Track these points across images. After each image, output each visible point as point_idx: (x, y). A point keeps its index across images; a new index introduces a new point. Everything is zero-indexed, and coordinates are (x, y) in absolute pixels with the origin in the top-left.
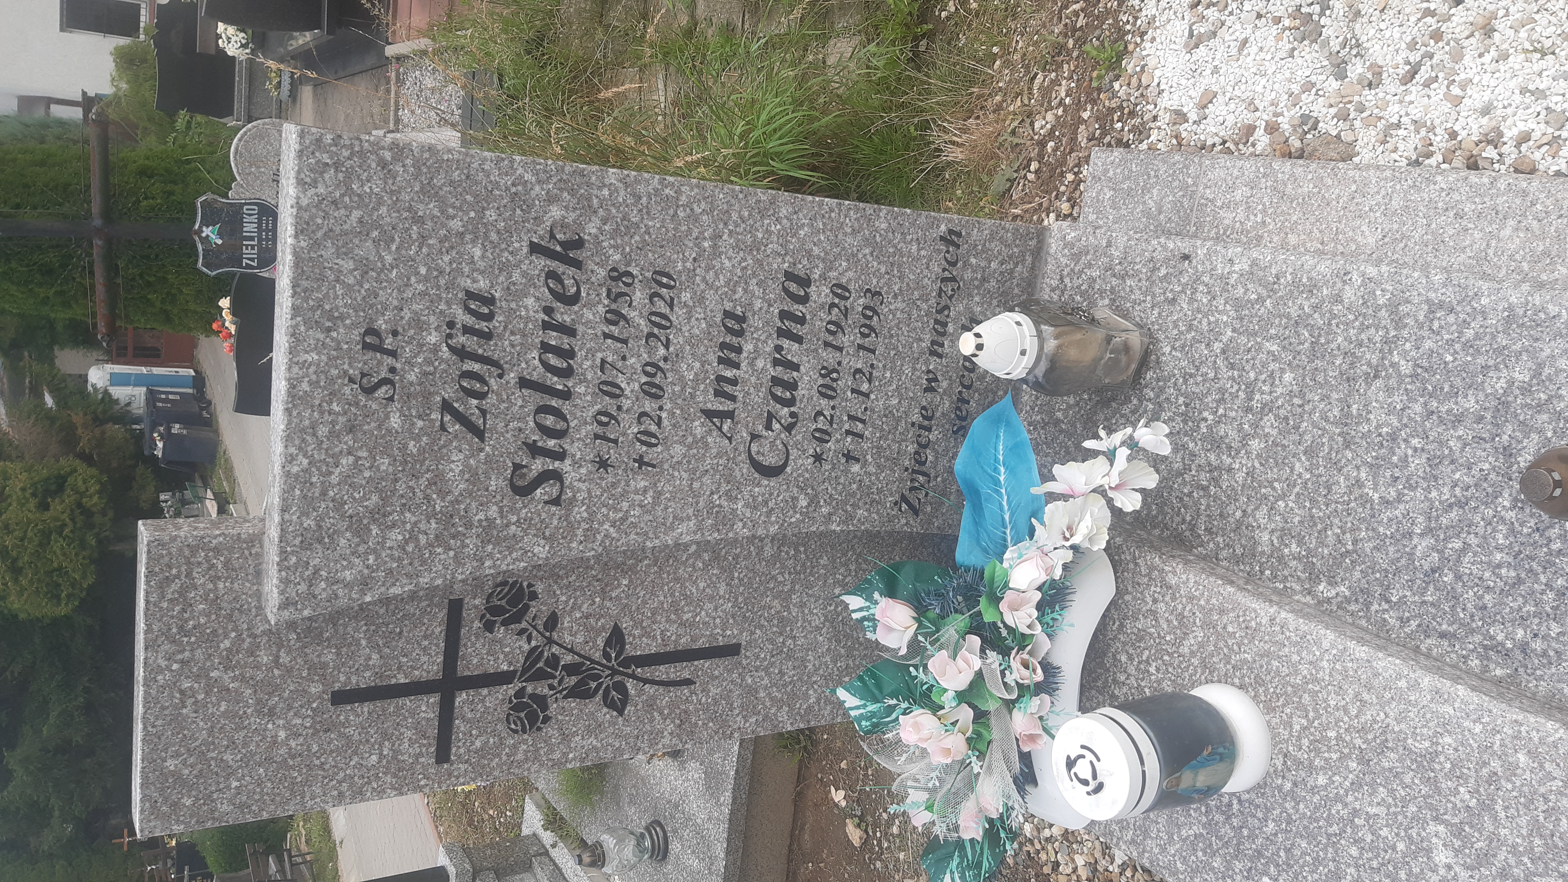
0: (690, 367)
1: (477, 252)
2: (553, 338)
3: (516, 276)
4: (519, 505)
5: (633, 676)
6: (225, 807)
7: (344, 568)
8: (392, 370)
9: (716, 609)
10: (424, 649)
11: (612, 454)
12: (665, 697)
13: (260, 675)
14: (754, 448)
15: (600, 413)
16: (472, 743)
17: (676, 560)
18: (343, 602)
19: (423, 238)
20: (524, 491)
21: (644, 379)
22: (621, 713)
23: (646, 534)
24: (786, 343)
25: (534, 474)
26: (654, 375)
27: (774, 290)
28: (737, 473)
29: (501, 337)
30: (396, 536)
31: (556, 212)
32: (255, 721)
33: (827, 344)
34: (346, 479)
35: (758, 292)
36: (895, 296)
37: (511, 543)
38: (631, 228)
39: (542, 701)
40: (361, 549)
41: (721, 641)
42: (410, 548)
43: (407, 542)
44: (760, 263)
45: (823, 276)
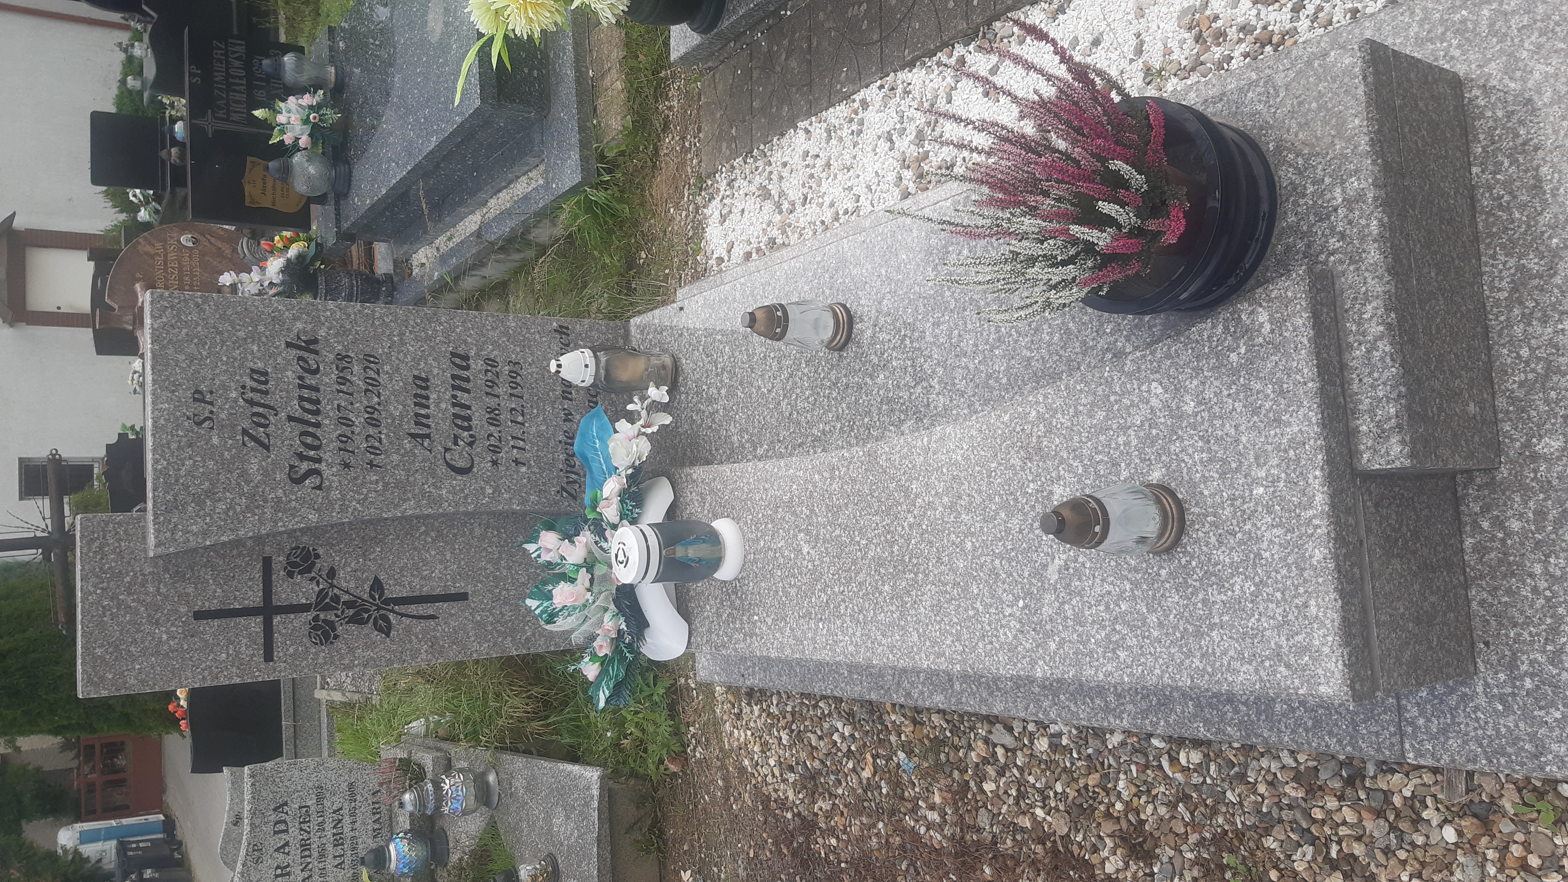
0: (396, 408)
1: (255, 348)
2: (306, 393)
3: (279, 360)
4: (296, 489)
5: (392, 611)
6: (133, 681)
7: (192, 524)
8: (211, 412)
9: (446, 568)
10: (250, 587)
11: (352, 460)
12: (419, 627)
13: (149, 599)
14: (448, 456)
15: (340, 435)
16: (288, 650)
17: (412, 536)
18: (193, 544)
19: (223, 342)
20: (299, 481)
21: (367, 416)
22: (388, 635)
23: (381, 509)
24: (459, 394)
25: (302, 471)
26: (373, 413)
27: (446, 363)
28: (439, 472)
29: (274, 393)
30: (221, 506)
31: (299, 325)
32: (147, 628)
33: (487, 394)
34: (189, 473)
35: (435, 364)
36: (530, 364)
37: (294, 513)
38: (346, 332)
39: (331, 625)
40: (201, 513)
41: (453, 591)
42: (231, 514)
43: (228, 510)
44: (433, 348)
45: (477, 355)
